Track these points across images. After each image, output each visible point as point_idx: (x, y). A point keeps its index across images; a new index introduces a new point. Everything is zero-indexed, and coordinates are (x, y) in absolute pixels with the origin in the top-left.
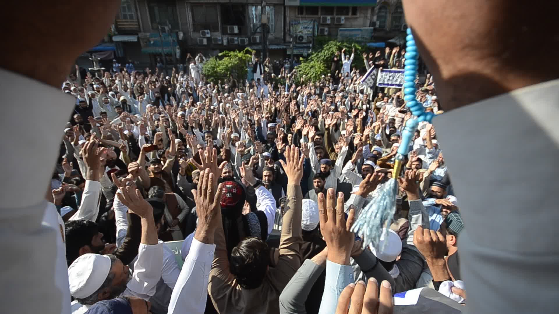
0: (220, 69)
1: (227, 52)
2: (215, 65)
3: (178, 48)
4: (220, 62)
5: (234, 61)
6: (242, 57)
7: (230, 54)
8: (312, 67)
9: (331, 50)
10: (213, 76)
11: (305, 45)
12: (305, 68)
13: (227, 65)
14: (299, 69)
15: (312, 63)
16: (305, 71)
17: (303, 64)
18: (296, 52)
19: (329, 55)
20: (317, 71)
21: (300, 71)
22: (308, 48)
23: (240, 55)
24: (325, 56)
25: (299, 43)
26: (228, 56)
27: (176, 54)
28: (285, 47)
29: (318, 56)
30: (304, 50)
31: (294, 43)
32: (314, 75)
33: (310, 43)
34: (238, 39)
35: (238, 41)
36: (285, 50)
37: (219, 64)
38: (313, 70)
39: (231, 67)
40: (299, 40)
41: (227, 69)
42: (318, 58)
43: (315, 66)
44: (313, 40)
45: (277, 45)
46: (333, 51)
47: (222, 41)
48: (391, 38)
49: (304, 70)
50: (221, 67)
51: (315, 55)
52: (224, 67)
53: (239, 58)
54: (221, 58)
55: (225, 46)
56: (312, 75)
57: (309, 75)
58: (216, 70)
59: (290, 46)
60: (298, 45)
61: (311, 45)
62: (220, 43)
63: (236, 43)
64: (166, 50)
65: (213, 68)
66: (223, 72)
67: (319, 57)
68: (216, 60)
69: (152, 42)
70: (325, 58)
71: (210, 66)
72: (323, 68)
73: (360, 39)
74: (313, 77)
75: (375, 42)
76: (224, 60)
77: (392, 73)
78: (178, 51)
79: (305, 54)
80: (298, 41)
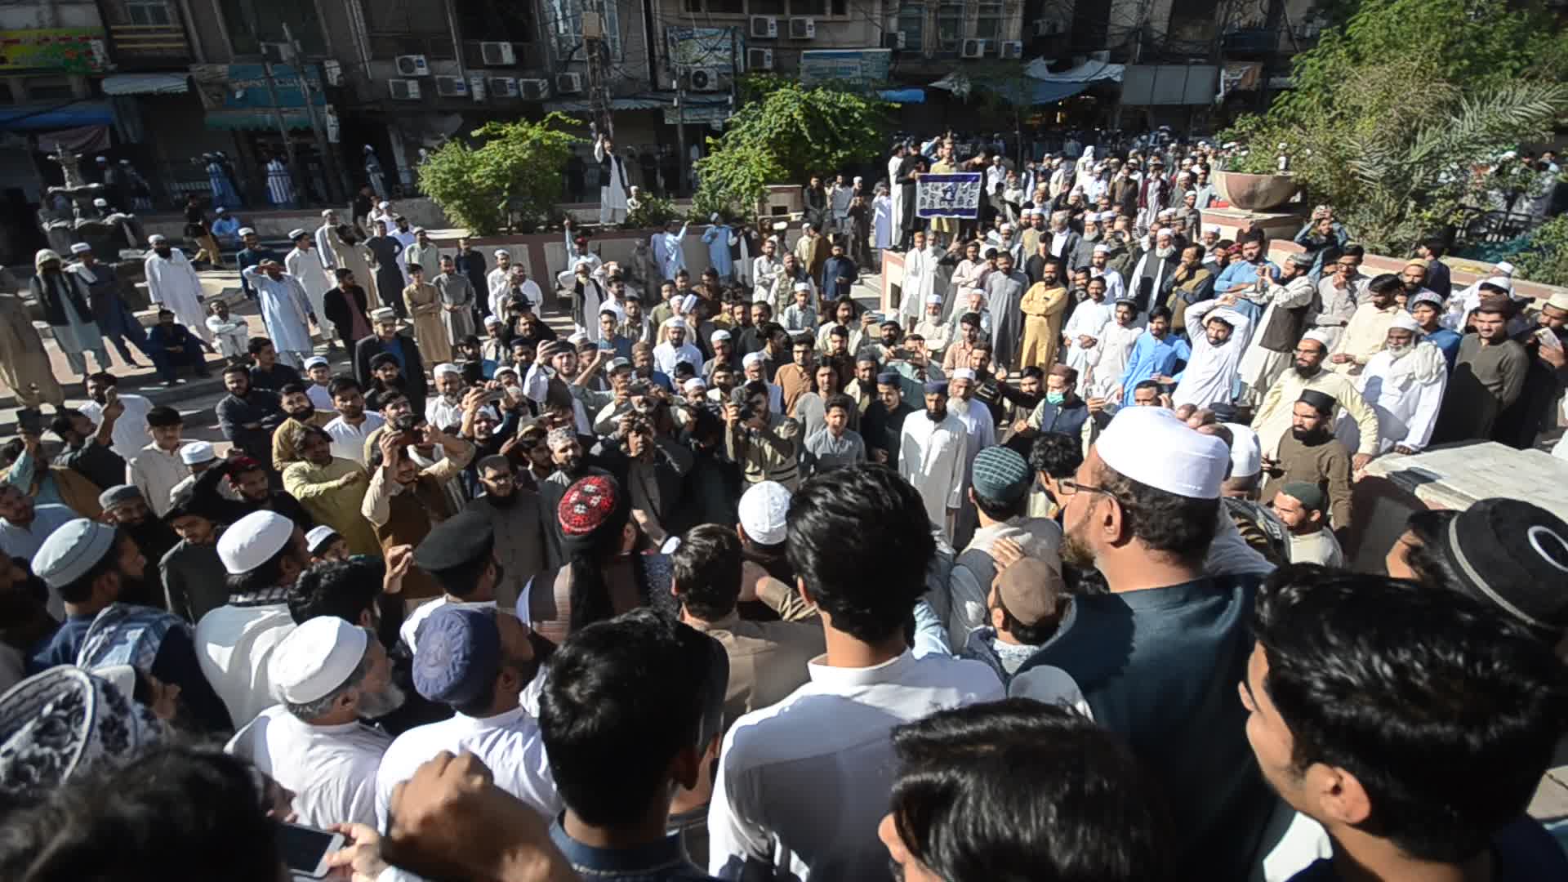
0: (479, 177)
1: (495, 125)
2: (462, 163)
3: (330, 112)
4: (477, 155)
5: (520, 151)
6: (540, 140)
7: (503, 132)
8: (740, 162)
9: (786, 112)
10: (458, 198)
11: (713, 98)
12: (720, 165)
13: (499, 164)
14: (705, 169)
15: (739, 152)
16: (724, 175)
17: (714, 154)
18: (690, 117)
19: (781, 126)
20: (754, 175)
21: (709, 173)
22: (724, 106)
23: (536, 132)
24: (771, 130)
25: (695, 93)
26: (499, 137)
27: (325, 133)
28: (657, 104)
29: (754, 131)
30: (712, 113)
31: (684, 94)
32: (747, 184)
33: (729, 93)
34: (517, 81)
35: (518, 87)
36: (658, 114)
37: (474, 160)
38: (742, 171)
39: (512, 167)
40: (696, 82)
41: (500, 177)
42: (752, 135)
43: (748, 158)
44: (736, 83)
45: (634, 97)
46: (791, 115)
47: (469, 87)
48: (939, 78)
49: (719, 171)
50: (481, 171)
51: (744, 127)
52: (489, 168)
53: (533, 143)
54: (479, 143)
55: (479, 102)
56: (743, 183)
57: (734, 185)
58: (465, 177)
59: (672, 101)
60: (692, 99)
61: (730, 99)
62: (462, 93)
63: (512, 93)
64: (292, 117)
65: (457, 174)
66: (488, 182)
67: (757, 134)
68: (464, 147)
69: (239, 95)
70: (773, 136)
71: (446, 167)
72: (770, 167)
73: (859, 82)
74: (746, 189)
75: (900, 88)
76: (487, 148)
77: (950, 184)
78: (331, 120)
79: (717, 124)
80: (693, 87)
